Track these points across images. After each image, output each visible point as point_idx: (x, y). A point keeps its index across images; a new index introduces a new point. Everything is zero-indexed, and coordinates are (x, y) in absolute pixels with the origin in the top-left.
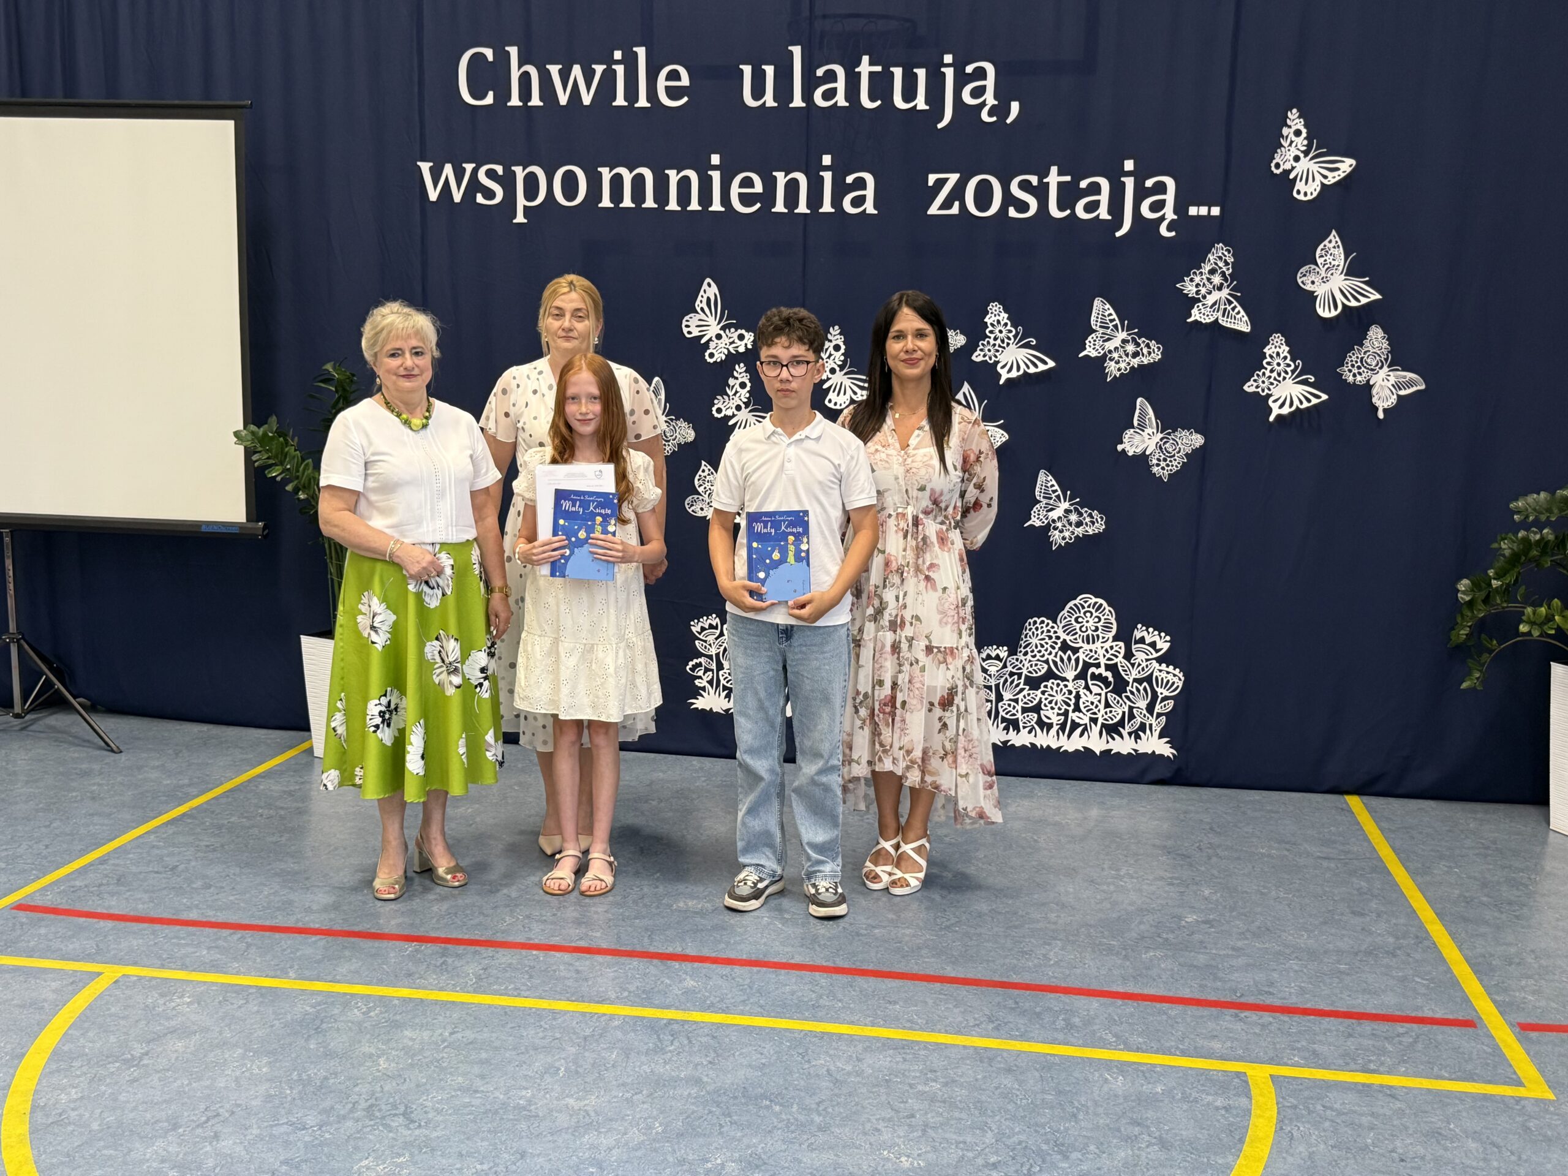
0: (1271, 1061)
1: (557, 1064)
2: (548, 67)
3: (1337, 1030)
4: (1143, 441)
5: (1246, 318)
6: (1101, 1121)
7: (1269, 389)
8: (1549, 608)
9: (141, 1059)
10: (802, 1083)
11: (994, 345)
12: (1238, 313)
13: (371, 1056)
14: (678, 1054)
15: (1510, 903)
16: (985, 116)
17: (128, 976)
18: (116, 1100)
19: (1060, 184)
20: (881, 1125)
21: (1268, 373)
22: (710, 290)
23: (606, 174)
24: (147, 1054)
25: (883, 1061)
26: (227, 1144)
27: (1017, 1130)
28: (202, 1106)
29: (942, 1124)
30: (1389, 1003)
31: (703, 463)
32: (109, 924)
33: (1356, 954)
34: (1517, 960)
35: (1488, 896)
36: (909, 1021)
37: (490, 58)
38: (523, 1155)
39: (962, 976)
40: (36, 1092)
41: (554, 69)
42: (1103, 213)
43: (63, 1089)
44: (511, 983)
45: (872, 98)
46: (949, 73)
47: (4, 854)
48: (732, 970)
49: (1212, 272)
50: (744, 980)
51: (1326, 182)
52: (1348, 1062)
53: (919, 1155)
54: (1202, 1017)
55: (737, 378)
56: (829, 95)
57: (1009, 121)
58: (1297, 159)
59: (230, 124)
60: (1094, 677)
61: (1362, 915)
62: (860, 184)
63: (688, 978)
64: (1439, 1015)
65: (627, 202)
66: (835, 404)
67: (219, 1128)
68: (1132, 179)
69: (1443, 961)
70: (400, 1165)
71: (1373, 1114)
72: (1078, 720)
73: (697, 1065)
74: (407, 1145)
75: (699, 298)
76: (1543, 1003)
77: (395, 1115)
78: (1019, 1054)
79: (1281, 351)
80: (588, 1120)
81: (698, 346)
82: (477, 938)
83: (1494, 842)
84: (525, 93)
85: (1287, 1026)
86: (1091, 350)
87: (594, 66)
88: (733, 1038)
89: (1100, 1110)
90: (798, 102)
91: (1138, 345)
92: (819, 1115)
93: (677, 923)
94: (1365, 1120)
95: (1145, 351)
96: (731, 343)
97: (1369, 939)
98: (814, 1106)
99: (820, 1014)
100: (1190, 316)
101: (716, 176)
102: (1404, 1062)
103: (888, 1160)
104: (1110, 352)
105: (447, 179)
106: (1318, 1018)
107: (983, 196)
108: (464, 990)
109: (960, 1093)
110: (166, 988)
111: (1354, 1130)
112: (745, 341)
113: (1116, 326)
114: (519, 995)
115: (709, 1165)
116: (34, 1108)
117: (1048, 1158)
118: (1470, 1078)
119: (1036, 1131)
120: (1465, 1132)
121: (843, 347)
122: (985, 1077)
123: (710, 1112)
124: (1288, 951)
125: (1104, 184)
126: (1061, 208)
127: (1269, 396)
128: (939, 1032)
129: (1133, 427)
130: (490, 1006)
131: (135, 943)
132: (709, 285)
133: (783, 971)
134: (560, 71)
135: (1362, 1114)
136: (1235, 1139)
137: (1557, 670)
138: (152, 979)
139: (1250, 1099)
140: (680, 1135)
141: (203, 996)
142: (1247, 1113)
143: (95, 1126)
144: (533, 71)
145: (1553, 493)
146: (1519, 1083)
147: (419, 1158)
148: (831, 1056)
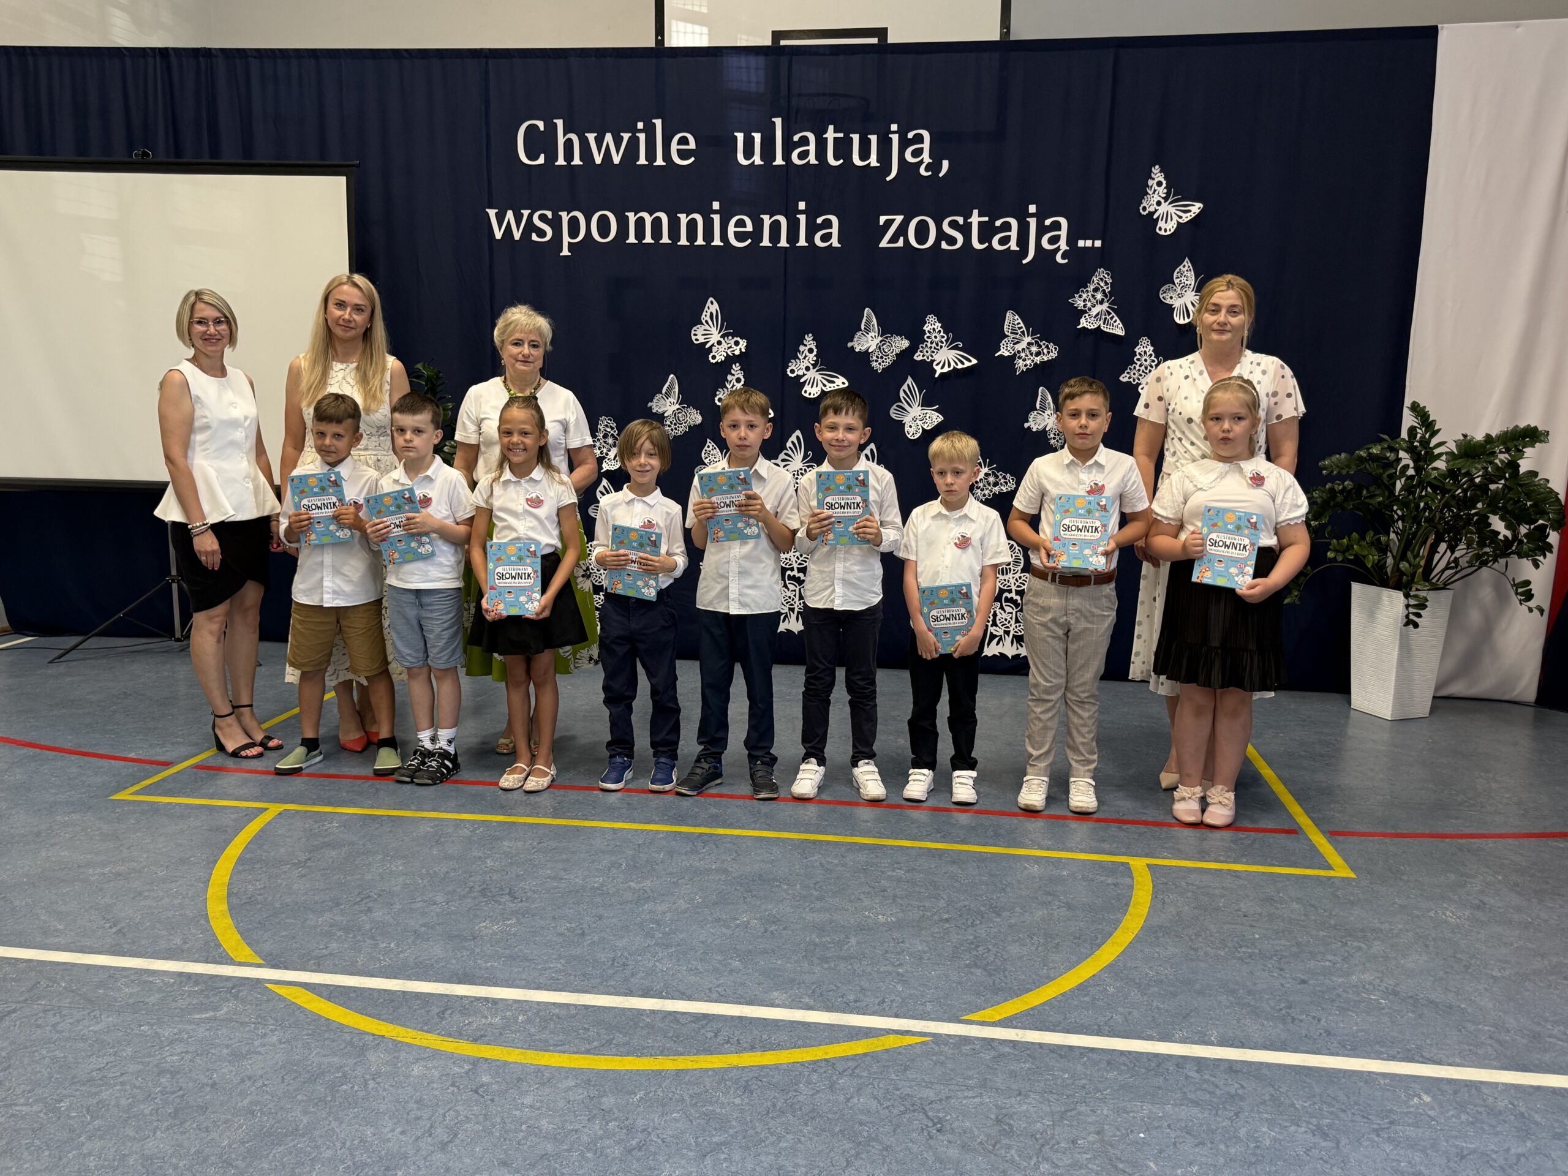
0: (1147, 856)
1: (620, 861)
2: (587, 134)
3: (1195, 837)
4: (1044, 420)
5: (1121, 325)
6: (1023, 893)
7: (1139, 379)
8: (1350, 540)
9: (305, 862)
10: (802, 871)
11: (931, 347)
12: (1115, 321)
13: (480, 858)
14: (709, 854)
15: (1322, 756)
16: (922, 171)
17: (289, 810)
18: (290, 889)
19: (979, 222)
20: (862, 897)
21: (1138, 367)
23: (632, 217)
24: (310, 859)
25: (862, 857)
26: (378, 915)
27: (962, 898)
28: (357, 891)
29: (906, 895)
31: (708, 440)
34: (1327, 792)
35: (1304, 751)
36: (879, 833)
37: (542, 128)
38: (600, 917)
40: (229, 884)
41: (591, 137)
42: (1013, 245)
43: (250, 882)
45: (836, 158)
46: (895, 138)
47: (180, 733)
49: (1096, 290)
51: (1181, 221)
52: (1203, 856)
53: (891, 914)
54: (1096, 829)
55: (733, 375)
56: (804, 155)
57: (941, 175)
58: (1159, 203)
59: (342, 181)
60: (1007, 600)
62: (828, 224)
63: (712, 808)
64: (1269, 827)
65: (648, 239)
66: (810, 394)
67: (371, 905)
68: (1035, 219)
69: (1272, 792)
70: (507, 926)
71: (1223, 888)
72: (995, 633)
73: (724, 861)
74: (513, 913)
75: (704, 313)
76: (1347, 819)
77: (502, 895)
78: (961, 852)
79: (1147, 350)
80: (645, 895)
81: (703, 350)
83: (1309, 717)
84: (569, 156)
85: (1158, 835)
86: (1004, 352)
87: (622, 134)
88: (750, 845)
89: (1022, 886)
90: (779, 161)
91: (1040, 346)
92: (817, 890)
94: (1217, 892)
95: (1045, 351)
96: (729, 348)
98: (812, 885)
99: (812, 830)
100: (1079, 324)
101: (716, 218)
102: (1245, 856)
103: (869, 917)
104: (1019, 352)
105: (509, 222)
107: (922, 233)
108: (545, 816)
109: (919, 877)
110: (320, 817)
111: (1210, 898)
112: (740, 346)
113: (1023, 332)
114: (586, 819)
115: (738, 922)
116: (230, 894)
117: (986, 916)
118: (1293, 864)
119: (976, 899)
120: (1289, 898)
121: (815, 350)
122: (936, 867)
123: (736, 890)
125: (1014, 223)
126: (981, 242)
127: (1139, 384)
128: (901, 839)
129: (1036, 410)
130: (565, 826)
131: (290, 789)
132: (712, 303)
134: (596, 138)
135: (1215, 888)
136: (1122, 903)
137: (1356, 588)
138: (306, 812)
139: (1133, 879)
140: (715, 904)
141: (347, 822)
142: (1131, 887)
143: (277, 905)
144: (574, 138)
145: (1351, 452)
146: (1330, 868)
147: (523, 920)
148: (822, 855)
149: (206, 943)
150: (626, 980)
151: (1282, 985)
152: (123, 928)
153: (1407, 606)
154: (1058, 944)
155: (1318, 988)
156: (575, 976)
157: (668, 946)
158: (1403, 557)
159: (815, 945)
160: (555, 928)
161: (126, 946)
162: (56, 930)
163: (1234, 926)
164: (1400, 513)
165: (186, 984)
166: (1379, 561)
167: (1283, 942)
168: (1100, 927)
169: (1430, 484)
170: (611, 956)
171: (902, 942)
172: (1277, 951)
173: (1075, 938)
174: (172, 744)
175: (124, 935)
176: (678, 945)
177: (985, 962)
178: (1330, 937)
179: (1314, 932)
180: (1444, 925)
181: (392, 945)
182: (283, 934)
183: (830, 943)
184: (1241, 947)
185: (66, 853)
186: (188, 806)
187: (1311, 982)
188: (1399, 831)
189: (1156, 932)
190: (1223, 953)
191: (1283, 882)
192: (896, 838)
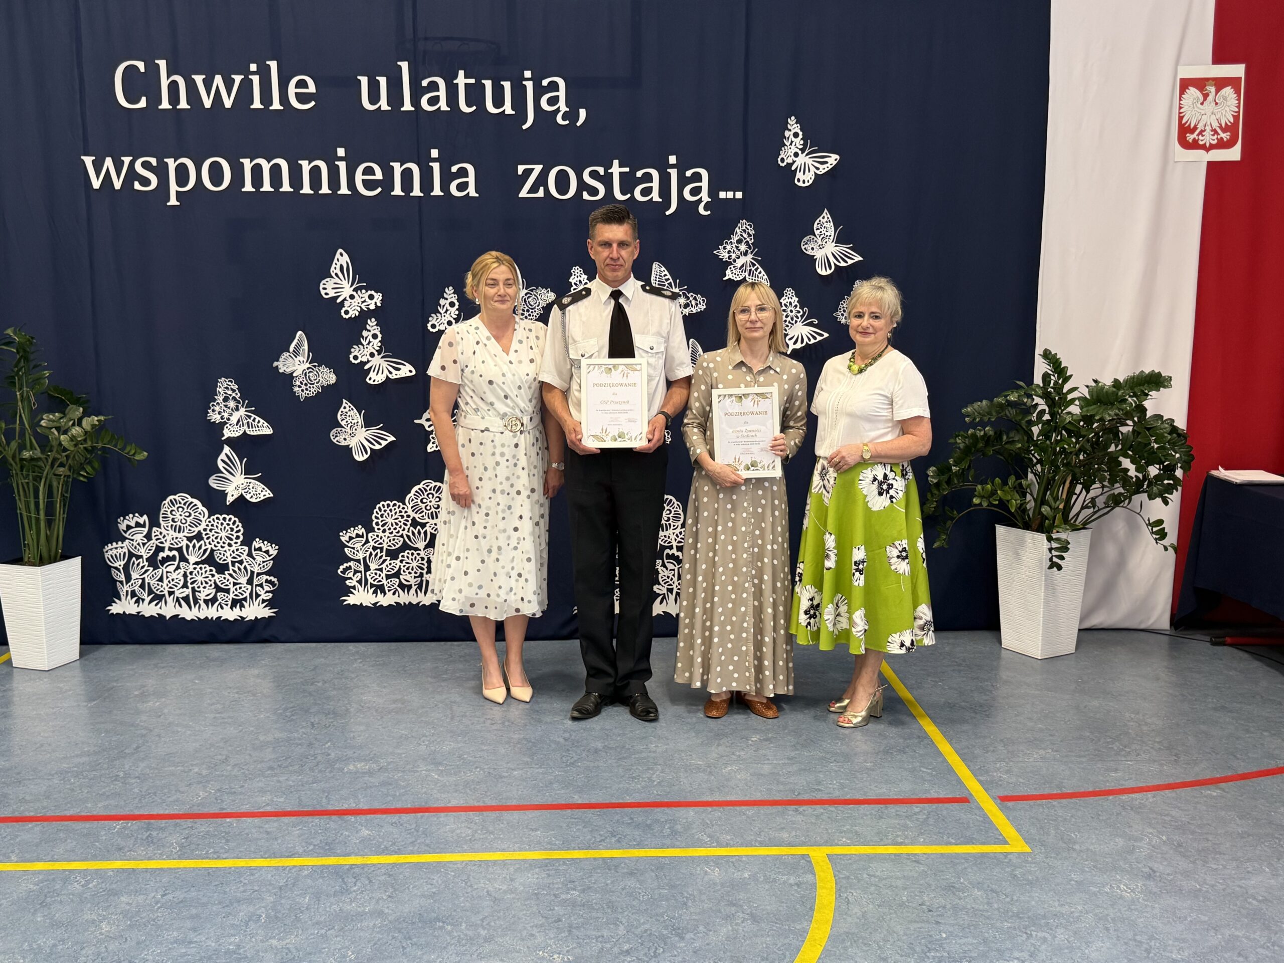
0: (826, 843)
1: (258, 912)
2: (193, 76)
3: (871, 815)
6: (706, 906)
8: (993, 485)
10: (468, 904)
12: (760, 273)
13: (93, 922)
14: (362, 892)
15: (981, 706)
16: (559, 119)
19: (620, 173)
20: (535, 931)
22: (342, 259)
23: (247, 164)
25: (532, 878)
27: (642, 921)
29: (583, 924)
30: (904, 789)
31: (344, 401)
33: (877, 754)
34: (991, 749)
36: (549, 843)
37: (142, 69)
39: (587, 802)
41: (199, 79)
42: (655, 196)
44: (210, 848)
45: (469, 105)
46: (529, 85)
48: (400, 818)
49: (739, 241)
50: (411, 825)
51: (818, 172)
52: (882, 838)
53: (568, 951)
54: (771, 814)
56: (434, 101)
57: (578, 124)
58: (796, 155)
60: (668, 556)
62: (463, 173)
63: (364, 829)
64: (941, 796)
65: (267, 187)
68: (676, 170)
69: (939, 754)
71: (904, 877)
73: (378, 900)
76: (1014, 780)
78: (638, 859)
80: (290, 955)
81: (334, 305)
82: (176, 812)
83: (964, 661)
84: (174, 99)
85: (834, 815)
87: (233, 76)
88: (407, 874)
89: (704, 897)
90: (407, 106)
92: (484, 929)
93: (349, 783)
94: (899, 883)
97: (885, 742)
98: (479, 922)
99: (476, 846)
101: (342, 165)
102: (922, 834)
105: (108, 170)
106: (857, 806)
107: (562, 183)
108: (169, 858)
109: (595, 897)
111: (893, 891)
114: (218, 858)
117: (668, 940)
118: (970, 841)
119: (657, 920)
120: (971, 883)
122: (613, 882)
123: (394, 938)
124: (828, 756)
125: (655, 174)
126: (623, 193)
128: (574, 849)
130: (194, 869)
132: (341, 255)
133: (442, 814)
134: (203, 80)
135: (897, 878)
136: (808, 906)
137: (1000, 530)
139: (815, 875)
142: (814, 886)
144: (180, 79)
145: (991, 400)
146: (1005, 842)
148: (489, 880)
153: (1050, 550)
158: (1043, 502)
163: (919, 925)
164: (1038, 458)
166: (1021, 505)
167: (970, 940)
168: (787, 940)
169: (1064, 428)
172: (965, 952)
178: (1015, 929)
180: (1121, 901)
184: (930, 951)
188: (1065, 791)
189: (843, 940)
191: (963, 864)
192: (568, 849)
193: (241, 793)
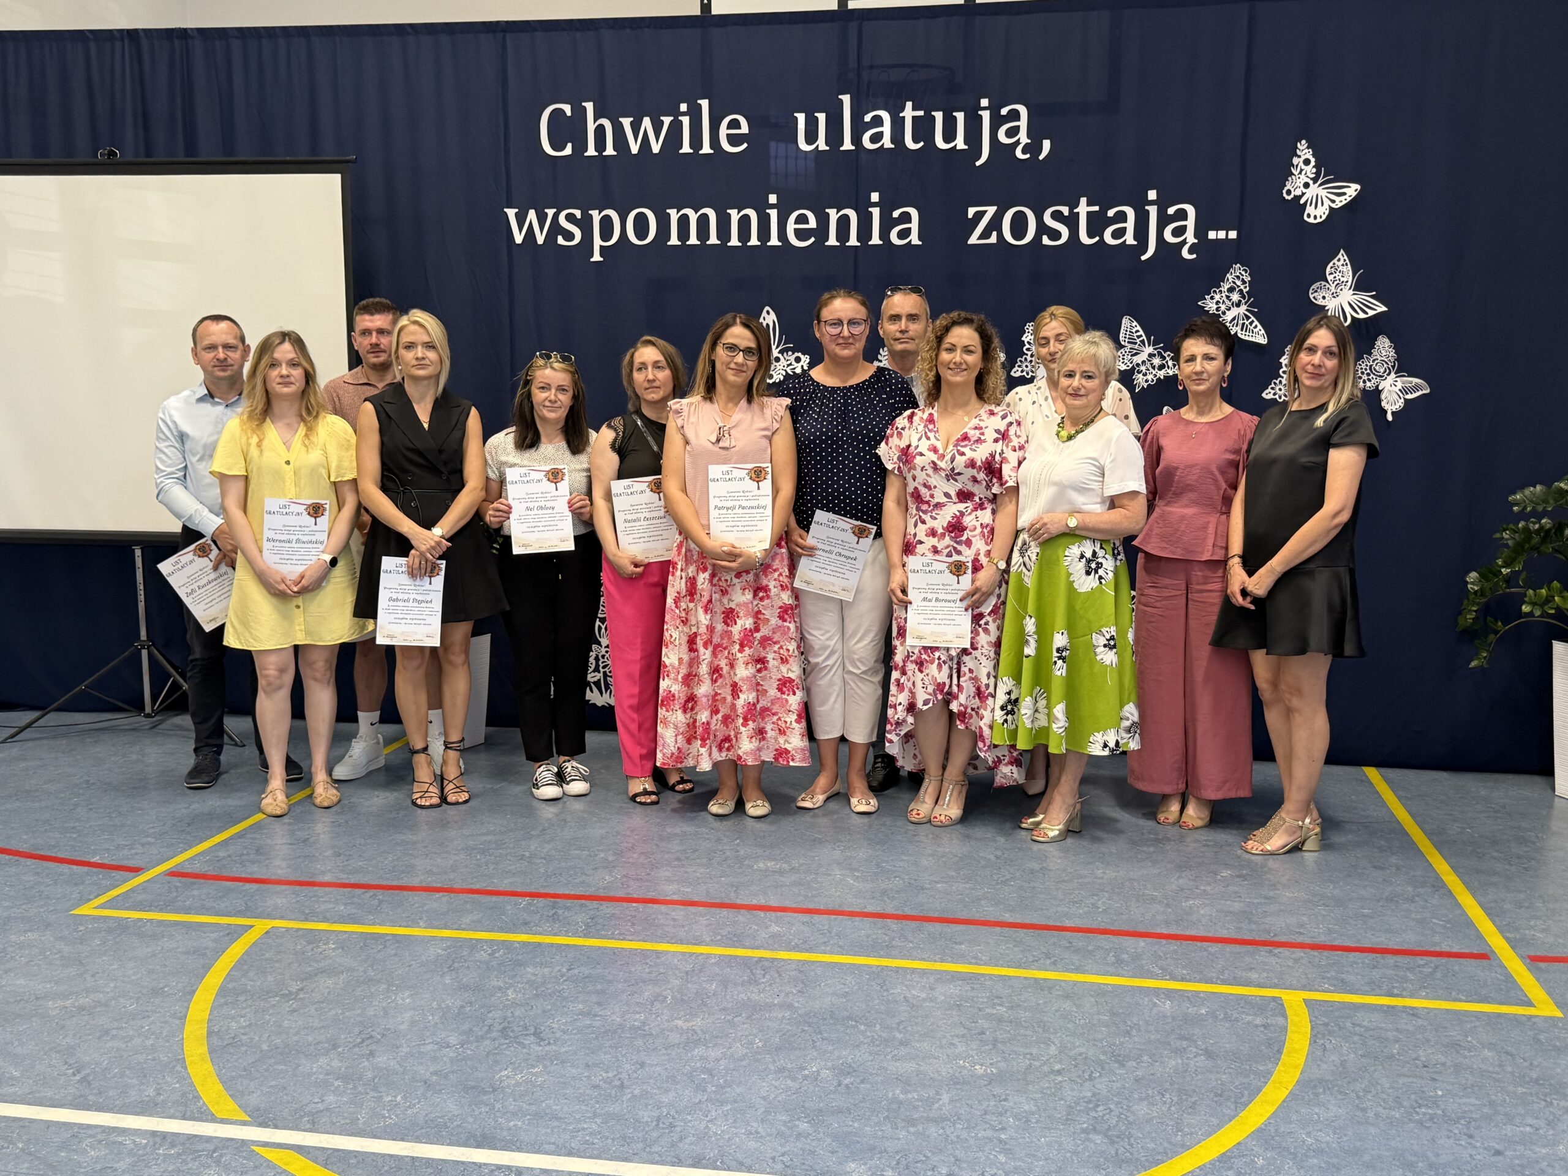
0: (1304, 988)
1: (664, 993)
2: (621, 119)
3: (1363, 963)
5: (1263, 331)
6: (1152, 1037)
8: (1549, 590)
9: (297, 994)
10: (883, 1007)
12: (1256, 327)
13: (500, 988)
14: (771, 985)
15: (1519, 857)
16: (1019, 154)
17: (276, 927)
18: (280, 1026)
20: (956, 1041)
23: (674, 215)
24: (302, 989)
25: (953, 989)
26: (381, 1060)
27: (1077, 1044)
28: (357, 1030)
29: (1009, 1039)
30: (1410, 939)
32: (255, 886)
33: (1378, 901)
34: (1526, 904)
35: (1498, 851)
36: (974, 958)
38: (642, 1065)
39: (1019, 921)
40: (209, 1021)
41: (626, 122)
42: (1130, 239)
43: (233, 1018)
44: (616, 929)
45: (915, 140)
46: (986, 115)
47: (151, 831)
48: (812, 918)
49: (1231, 290)
50: (823, 926)
51: (1333, 206)
52: (1374, 988)
53: (991, 1064)
54: (1239, 953)
56: (877, 138)
57: (1041, 158)
58: (1307, 185)
59: (337, 178)
61: (1383, 869)
62: (906, 218)
63: (773, 924)
64: (1455, 950)
65: (693, 240)
67: (374, 1047)
68: (1155, 207)
69: (1458, 906)
70: (533, 1074)
71: (1397, 1030)
73: (788, 993)
74: (540, 1059)
76: (1551, 939)
78: (1075, 983)
80: (695, 1037)
82: (581, 893)
83: (1504, 807)
84: (601, 145)
85: (1317, 960)
87: (661, 118)
88: (819, 972)
89: (1151, 1028)
90: (847, 145)
92: (900, 1032)
93: (759, 880)
94: (1390, 1035)
97: (1390, 888)
98: (895, 1026)
99: (894, 953)
101: (773, 214)
102: (1425, 987)
103: (964, 1067)
105: (531, 223)
106: (1345, 953)
107: (1019, 226)
108: (575, 935)
109: (1024, 1015)
110: (313, 937)
111: (1381, 1042)
114: (624, 939)
115: (806, 1072)
116: (210, 1033)
117: (1107, 1066)
118: (1485, 1000)
119: (1094, 1045)
120: (1480, 1043)
122: (1046, 1002)
123: (803, 1031)
124: (1315, 899)
125: (1130, 212)
126: (1090, 235)
128: (1003, 966)
130: (600, 948)
131: (279, 900)
133: (857, 919)
134: (630, 122)
135: (1387, 1030)
136: (1275, 1048)
137: (1558, 648)
138: (298, 930)
139: (1285, 1016)
140: (779, 1049)
141: (344, 942)
142: (1284, 1030)
143: (265, 1047)
144: (606, 123)
145: (1548, 484)
146: (1529, 1004)
147: (552, 1068)
148: (906, 986)
149: (184, 1095)
150: (673, 1145)
151: (1471, 1156)
152: (88, 1075)
154: (1194, 1103)
155: (1517, 1162)
156: (613, 1140)
157: (723, 1103)
159: (901, 1103)
160: (588, 1077)
161: (90, 1097)
162: (12, 1078)
163: (1410, 1080)
165: (161, 1145)
167: (1473, 1101)
168: (1246, 1080)
170: (656, 1114)
171: (1005, 1100)
172: (1465, 1112)
173: (1216, 1095)
174: (143, 845)
175: (89, 1083)
176: (735, 1101)
177: (1106, 1127)
178: (1531, 1094)
179: (1511, 1088)
181: (399, 1098)
182: (273, 1083)
183: (918, 1100)
184: (1420, 1106)
185: (22, 981)
186: (161, 923)
187: (1508, 1153)
189: (1315, 1087)
190: (1397, 1116)
191: (1472, 1022)
192: (996, 966)
193: (648, 881)
